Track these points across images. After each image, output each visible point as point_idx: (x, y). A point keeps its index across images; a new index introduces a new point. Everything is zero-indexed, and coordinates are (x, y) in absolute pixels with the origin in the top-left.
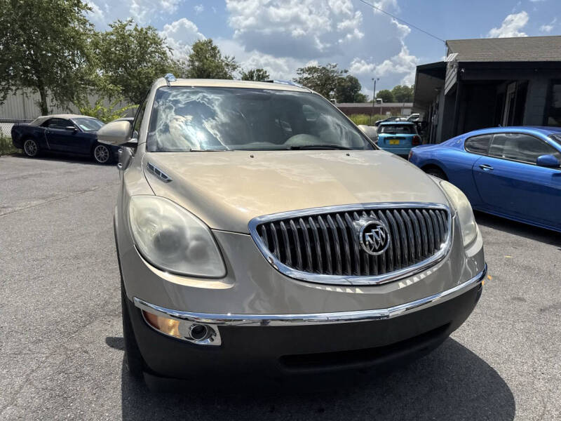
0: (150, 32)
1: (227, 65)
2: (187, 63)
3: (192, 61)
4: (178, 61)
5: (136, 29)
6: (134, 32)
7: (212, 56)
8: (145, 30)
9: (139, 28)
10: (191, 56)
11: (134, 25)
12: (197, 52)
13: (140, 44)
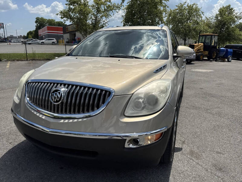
0: (194, 6)
1: (236, 17)
2: (214, 18)
3: (217, 17)
4: (210, 18)
5: (188, 6)
6: (187, 7)
7: (229, 13)
8: (192, 6)
9: (189, 5)
10: (217, 15)
11: (187, 4)
12: (220, 12)
13: (188, 12)
